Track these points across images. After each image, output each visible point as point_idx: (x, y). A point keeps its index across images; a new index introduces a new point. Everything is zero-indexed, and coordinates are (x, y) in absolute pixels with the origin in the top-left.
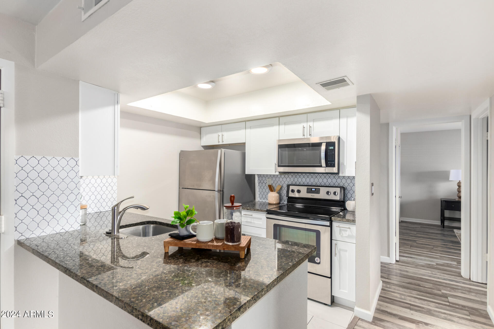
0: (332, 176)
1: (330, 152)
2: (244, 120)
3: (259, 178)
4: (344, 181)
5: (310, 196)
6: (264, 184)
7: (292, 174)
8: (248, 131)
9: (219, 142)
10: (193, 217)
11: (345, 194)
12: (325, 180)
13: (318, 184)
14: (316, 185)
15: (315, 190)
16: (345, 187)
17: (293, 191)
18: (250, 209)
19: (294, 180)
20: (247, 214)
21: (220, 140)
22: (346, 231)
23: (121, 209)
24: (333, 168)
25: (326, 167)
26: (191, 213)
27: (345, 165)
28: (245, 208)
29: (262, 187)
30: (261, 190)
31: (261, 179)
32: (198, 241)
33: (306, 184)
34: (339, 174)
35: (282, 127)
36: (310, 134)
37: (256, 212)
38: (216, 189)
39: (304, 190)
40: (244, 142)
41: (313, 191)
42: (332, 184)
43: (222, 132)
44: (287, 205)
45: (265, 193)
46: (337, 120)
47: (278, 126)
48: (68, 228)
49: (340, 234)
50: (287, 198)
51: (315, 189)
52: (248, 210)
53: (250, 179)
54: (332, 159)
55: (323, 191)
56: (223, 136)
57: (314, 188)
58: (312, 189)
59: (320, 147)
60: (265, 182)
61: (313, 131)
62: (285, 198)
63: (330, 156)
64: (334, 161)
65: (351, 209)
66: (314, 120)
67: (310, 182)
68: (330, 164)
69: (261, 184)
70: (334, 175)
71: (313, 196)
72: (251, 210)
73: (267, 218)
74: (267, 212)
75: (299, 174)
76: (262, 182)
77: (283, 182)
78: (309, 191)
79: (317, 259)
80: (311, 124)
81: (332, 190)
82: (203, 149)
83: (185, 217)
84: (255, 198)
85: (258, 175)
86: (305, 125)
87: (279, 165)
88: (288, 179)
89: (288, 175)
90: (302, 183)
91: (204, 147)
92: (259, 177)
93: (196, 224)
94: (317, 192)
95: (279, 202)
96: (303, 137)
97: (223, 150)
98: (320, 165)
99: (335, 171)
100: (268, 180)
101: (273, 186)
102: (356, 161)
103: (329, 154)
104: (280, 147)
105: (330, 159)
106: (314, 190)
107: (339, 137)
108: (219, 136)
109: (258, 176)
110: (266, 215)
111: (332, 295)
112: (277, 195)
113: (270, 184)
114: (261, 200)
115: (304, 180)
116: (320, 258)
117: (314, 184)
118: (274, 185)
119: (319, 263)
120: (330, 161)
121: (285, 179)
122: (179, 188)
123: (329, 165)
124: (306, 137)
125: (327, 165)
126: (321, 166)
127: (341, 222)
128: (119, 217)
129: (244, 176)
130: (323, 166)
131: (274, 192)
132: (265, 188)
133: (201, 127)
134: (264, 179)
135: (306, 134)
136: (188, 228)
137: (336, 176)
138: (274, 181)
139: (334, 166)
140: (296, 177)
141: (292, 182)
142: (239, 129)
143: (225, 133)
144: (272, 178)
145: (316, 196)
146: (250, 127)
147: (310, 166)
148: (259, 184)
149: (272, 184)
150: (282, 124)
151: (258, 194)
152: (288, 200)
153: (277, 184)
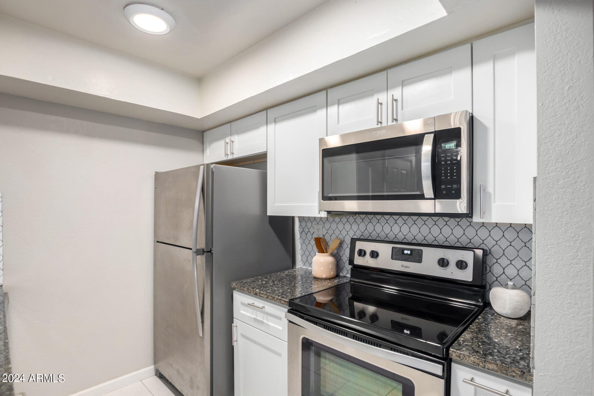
0: (452, 222)
1: (446, 156)
3: (301, 223)
4: (483, 233)
5: (398, 266)
6: (309, 235)
9: (227, 155)
11: (488, 266)
12: (435, 231)
13: (420, 238)
14: (414, 241)
15: (411, 254)
16: (487, 249)
17: (362, 253)
18: (260, 293)
19: (366, 229)
20: (254, 304)
24: (457, 201)
25: (435, 199)
27: (490, 194)
28: (251, 291)
29: (307, 242)
30: (304, 246)
31: (304, 224)
33: (391, 237)
34: (472, 217)
35: (333, 110)
36: (395, 117)
37: (271, 301)
39: (385, 250)
40: (264, 150)
41: (407, 254)
42: (452, 241)
43: (231, 135)
44: (351, 281)
45: (312, 255)
47: (325, 110)
50: (350, 267)
51: (411, 250)
52: (256, 294)
54: (452, 175)
55: (430, 256)
57: (408, 249)
58: (403, 250)
59: (418, 147)
60: (312, 230)
61: (402, 109)
62: (348, 268)
63: (446, 170)
64: (458, 181)
65: (506, 310)
66: (403, 84)
67: (400, 233)
68: (446, 189)
69: (304, 234)
70: (459, 220)
71: (407, 267)
72: (261, 297)
73: (289, 321)
74: (289, 306)
75: (377, 216)
76: (306, 230)
77: (344, 233)
78: (397, 255)
80: (397, 93)
81: (453, 256)
85: (299, 217)
86: (383, 97)
87: (325, 195)
88: (355, 227)
89: (355, 217)
90: (382, 236)
94: (417, 257)
95: (335, 274)
96: (378, 126)
98: (418, 193)
99: (459, 209)
100: (316, 227)
101: (325, 240)
103: (443, 163)
104: (327, 154)
105: (446, 176)
106: (409, 252)
107: (472, 115)
109: (299, 220)
110: (286, 316)
112: (331, 259)
113: (321, 236)
114: (304, 267)
115: (387, 228)
117: (410, 238)
118: (327, 238)
120: (448, 183)
123: (444, 192)
124: (384, 124)
125: (438, 194)
126: (421, 197)
129: (266, 221)
130: (426, 196)
131: (327, 252)
132: (312, 243)
133: (203, 132)
134: (309, 224)
135: (384, 119)
137: (464, 222)
138: (327, 229)
139: (458, 196)
140: (370, 222)
141: (363, 233)
142: (256, 126)
143: (235, 138)
144: (324, 224)
145: (412, 267)
146: (275, 119)
147: (383, 196)
148: (301, 234)
149: (324, 236)
150: (332, 104)
151: (299, 254)
152: (352, 270)
153: (334, 236)
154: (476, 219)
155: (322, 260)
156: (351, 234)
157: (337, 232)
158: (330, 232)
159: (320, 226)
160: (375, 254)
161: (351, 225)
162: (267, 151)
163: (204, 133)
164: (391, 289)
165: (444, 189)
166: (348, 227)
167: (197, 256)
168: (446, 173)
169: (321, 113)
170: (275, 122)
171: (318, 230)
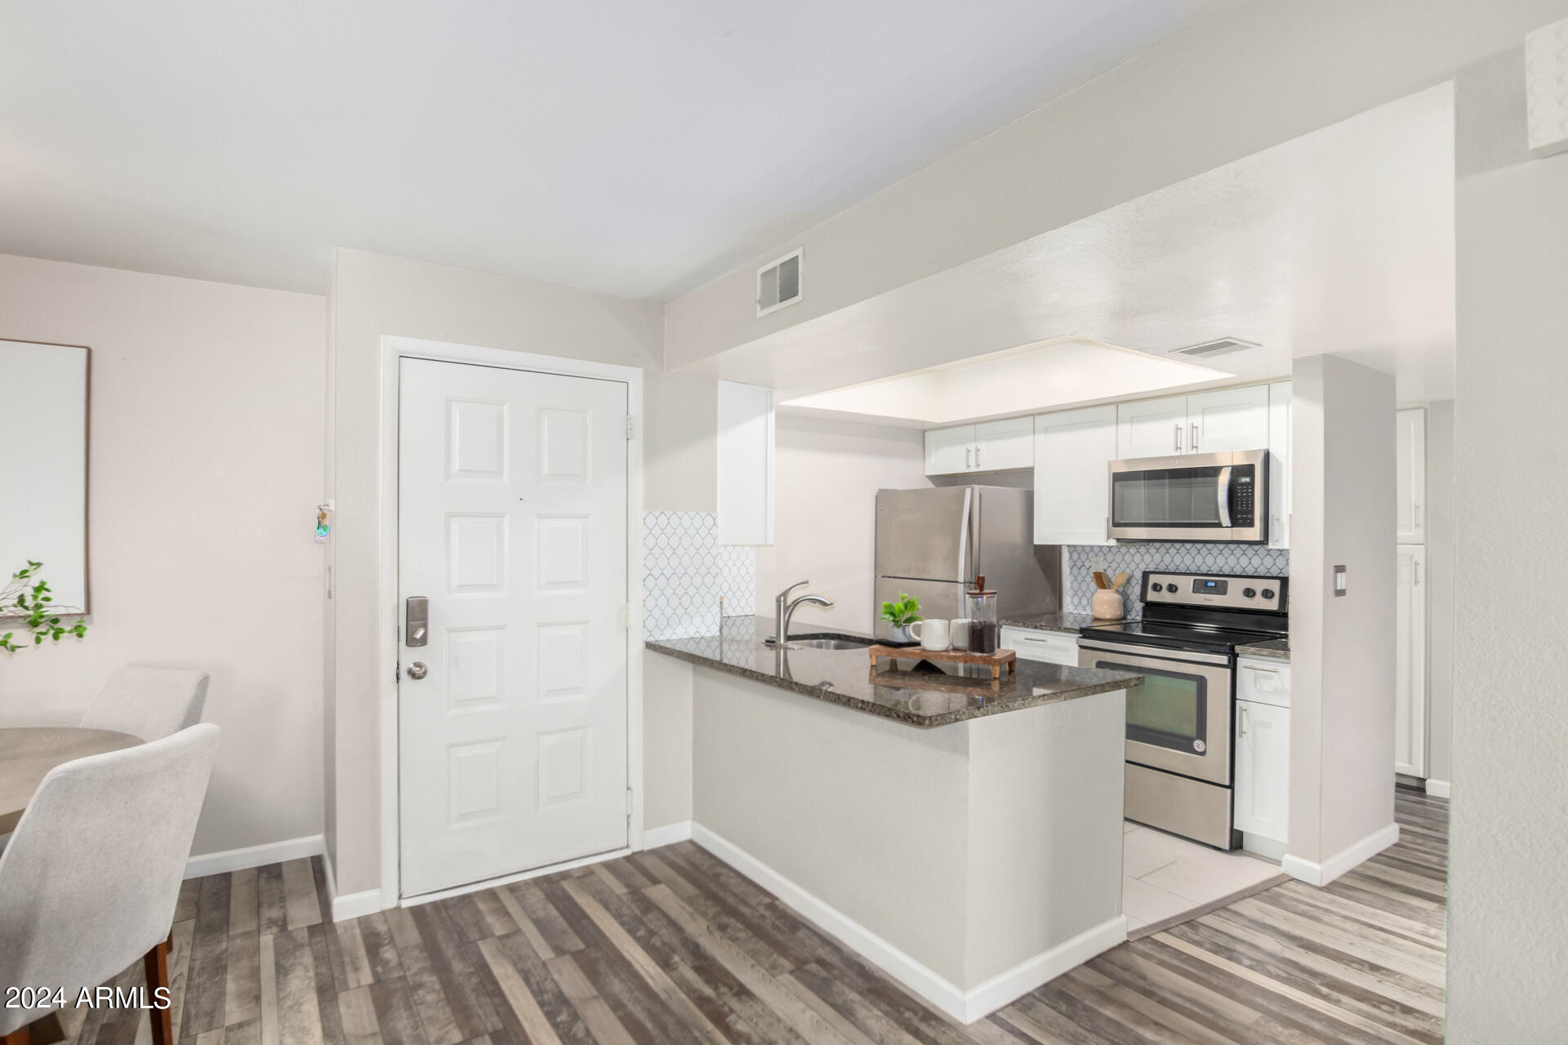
0: (1249, 550)
1: (1242, 489)
2: (1032, 413)
3: (1071, 555)
4: (1282, 561)
5: (1201, 600)
6: (1083, 571)
7: (1157, 545)
8: (1041, 438)
9: (969, 466)
10: (916, 614)
11: (1288, 595)
12: (1244, 561)
13: (1226, 571)
14: (1219, 573)
15: (1215, 586)
16: (1286, 578)
17: (1157, 588)
18: (1042, 625)
19: (1162, 560)
20: (1033, 637)
21: (972, 462)
22: (1271, 678)
23: (789, 602)
24: (1252, 531)
25: (1232, 527)
26: (911, 607)
29: (1080, 579)
30: (1076, 585)
31: (1075, 556)
32: (924, 650)
33: (1193, 569)
34: (1267, 544)
35: (1125, 429)
36: (1195, 445)
37: (1055, 633)
38: (961, 579)
39: (1186, 584)
40: (1029, 465)
41: (1211, 586)
43: (975, 440)
44: (1142, 621)
45: (1088, 594)
46: (1264, 410)
47: (1115, 426)
48: (703, 632)
49: (1255, 685)
50: (1143, 604)
51: (1216, 582)
52: (1036, 628)
53: (1048, 558)
54: (1247, 506)
55: (1236, 587)
56: (980, 453)
57: (1212, 581)
58: (1207, 581)
59: (1216, 478)
60: (1087, 564)
61: (1202, 437)
62: (1138, 606)
63: (1241, 501)
64: (1252, 512)
66: (1204, 412)
67: (1204, 565)
68: (1242, 518)
69: (1075, 570)
70: (1256, 547)
71: (1210, 600)
72: (1044, 628)
73: (1081, 647)
74: (1081, 633)
75: (1175, 544)
76: (1079, 564)
77: (1133, 566)
78: (1200, 587)
79: (1198, 745)
80: (1196, 420)
81: (1259, 586)
82: (930, 485)
83: (901, 611)
84: (1061, 607)
85: (1068, 546)
86: (1182, 422)
87: (1117, 520)
88: (1147, 558)
89: (1148, 547)
90: (1183, 569)
91: (934, 479)
92: (1071, 553)
93: (920, 623)
94: (1221, 589)
95: (1122, 615)
96: (1177, 453)
97: (977, 488)
98: (1216, 521)
99: (1256, 536)
100: (1092, 559)
101: (1107, 576)
102: (1290, 513)
103: (1239, 495)
104: (1118, 478)
105: (1242, 507)
106: (1213, 584)
107: (1268, 453)
108: (969, 451)
109: (1069, 551)
110: (1077, 642)
111: (1235, 827)
112: (1117, 597)
113: (1101, 571)
114: (1076, 612)
115: (1188, 560)
116: (1205, 743)
117: (1215, 570)
118: (1110, 573)
119: (1203, 754)
120: (1243, 513)
121: (1138, 558)
122: (876, 576)
123: (1241, 521)
124: (1183, 453)
125: (1235, 522)
126: (1219, 525)
127: (1258, 657)
128: (787, 615)
129: (1032, 550)
130: (1223, 525)
131: (1110, 589)
132: (1088, 579)
133: (925, 431)
134: (1084, 556)
135: (1183, 447)
136: (907, 630)
137: (1262, 550)
138: (1111, 561)
139: (1251, 524)
141: (1158, 565)
144: (1105, 556)
145: (1216, 600)
147: (1191, 523)
148: (1071, 569)
149: (1105, 570)
150: (1124, 423)
151: (1068, 596)
152: (1145, 609)
153: (1119, 571)
154: (1270, 546)
155: (1106, 598)
156: (1143, 567)
157: (1123, 566)
158: (1114, 565)
159: (1100, 559)
160: (1172, 588)
161: (1142, 557)
162: (1033, 467)
163: (926, 433)
164: (1206, 628)
165: (1240, 519)
168: (1242, 504)
171: (1097, 563)
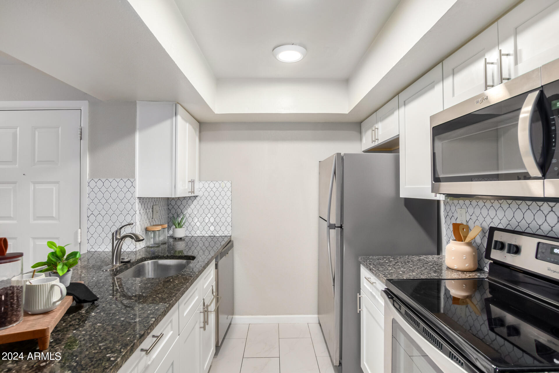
3: (445, 206)
6: (453, 220)
8: (402, 111)
9: (373, 141)
21: (374, 138)
31: (448, 208)
35: (448, 83)
40: (397, 133)
41: (557, 254)
43: (376, 122)
47: (441, 84)
50: (489, 261)
56: (378, 131)
58: (553, 247)
61: (516, 64)
66: (517, 31)
69: (448, 219)
71: (554, 271)
76: (450, 214)
78: (546, 253)
100: (459, 211)
101: (466, 227)
103: (553, 128)
108: (373, 131)
109: (444, 203)
113: (463, 222)
118: (471, 224)
123: (556, 168)
131: (464, 241)
134: (453, 208)
138: (471, 215)
140: (519, 208)
141: (510, 221)
142: (391, 112)
143: (380, 125)
144: (467, 208)
146: (405, 102)
148: (446, 218)
149: (467, 222)
150: (448, 76)
151: (445, 240)
153: (477, 223)
155: (454, 249)
156: (489, 222)
157: (481, 219)
158: (474, 218)
159: (464, 211)
160: (516, 250)
161: (496, 211)
162: (399, 135)
163: (362, 124)
166: (492, 212)
167: (330, 230)
169: (438, 88)
170: (405, 105)
171: (461, 215)
